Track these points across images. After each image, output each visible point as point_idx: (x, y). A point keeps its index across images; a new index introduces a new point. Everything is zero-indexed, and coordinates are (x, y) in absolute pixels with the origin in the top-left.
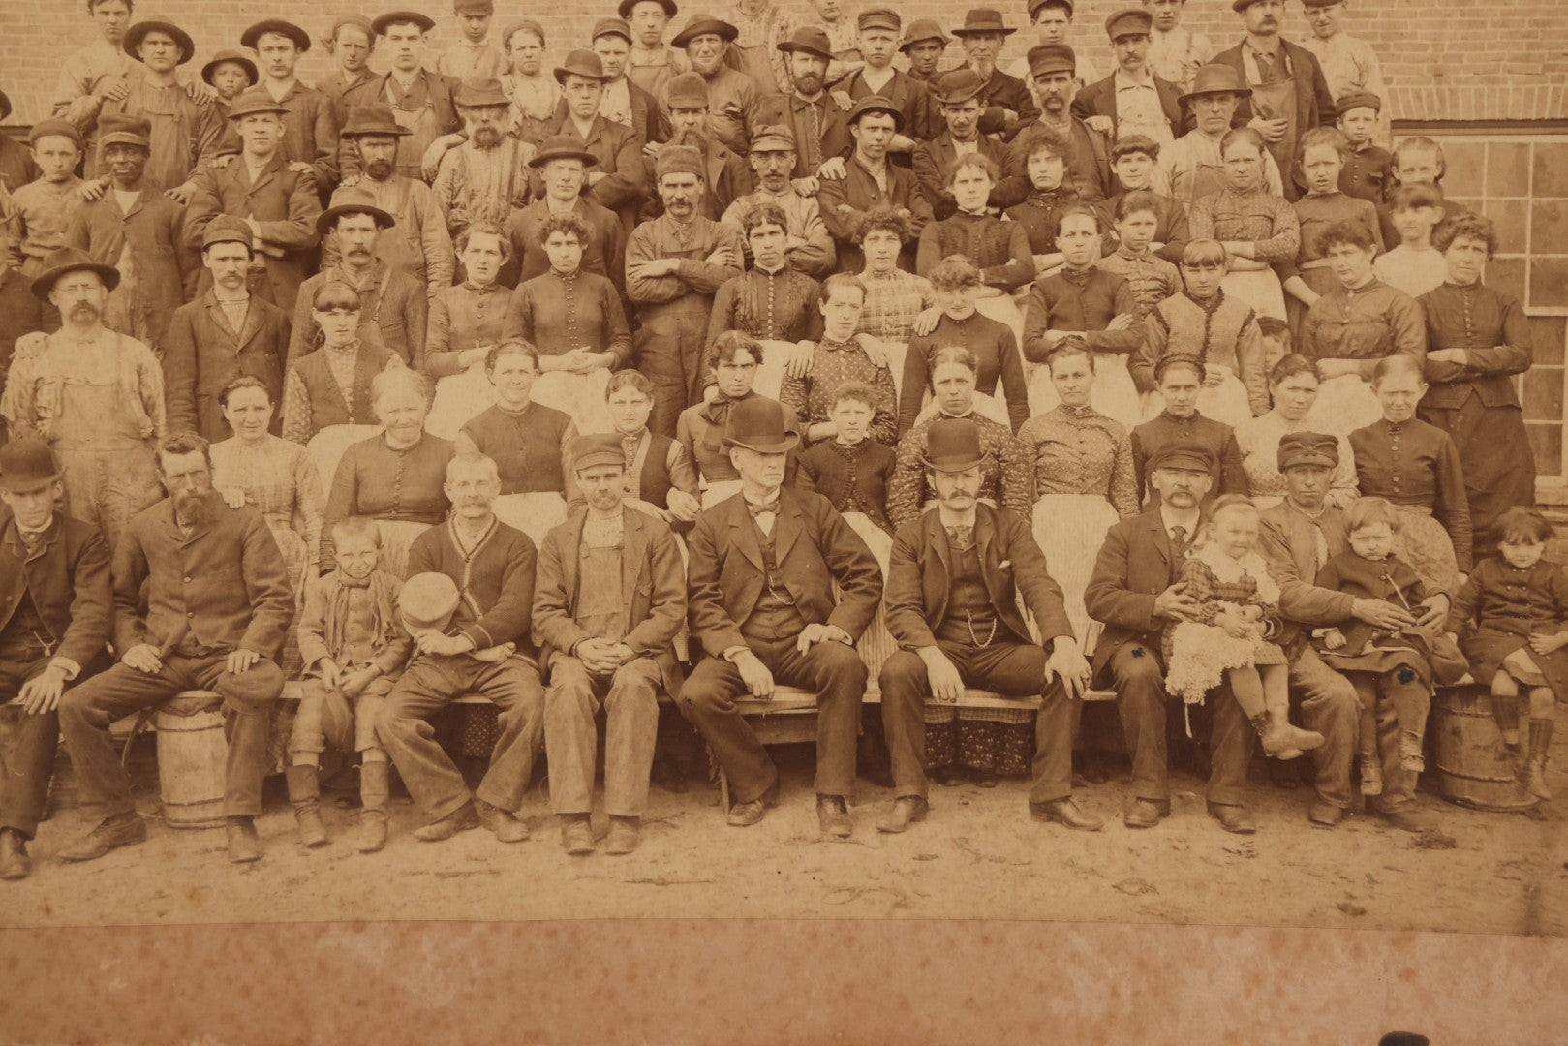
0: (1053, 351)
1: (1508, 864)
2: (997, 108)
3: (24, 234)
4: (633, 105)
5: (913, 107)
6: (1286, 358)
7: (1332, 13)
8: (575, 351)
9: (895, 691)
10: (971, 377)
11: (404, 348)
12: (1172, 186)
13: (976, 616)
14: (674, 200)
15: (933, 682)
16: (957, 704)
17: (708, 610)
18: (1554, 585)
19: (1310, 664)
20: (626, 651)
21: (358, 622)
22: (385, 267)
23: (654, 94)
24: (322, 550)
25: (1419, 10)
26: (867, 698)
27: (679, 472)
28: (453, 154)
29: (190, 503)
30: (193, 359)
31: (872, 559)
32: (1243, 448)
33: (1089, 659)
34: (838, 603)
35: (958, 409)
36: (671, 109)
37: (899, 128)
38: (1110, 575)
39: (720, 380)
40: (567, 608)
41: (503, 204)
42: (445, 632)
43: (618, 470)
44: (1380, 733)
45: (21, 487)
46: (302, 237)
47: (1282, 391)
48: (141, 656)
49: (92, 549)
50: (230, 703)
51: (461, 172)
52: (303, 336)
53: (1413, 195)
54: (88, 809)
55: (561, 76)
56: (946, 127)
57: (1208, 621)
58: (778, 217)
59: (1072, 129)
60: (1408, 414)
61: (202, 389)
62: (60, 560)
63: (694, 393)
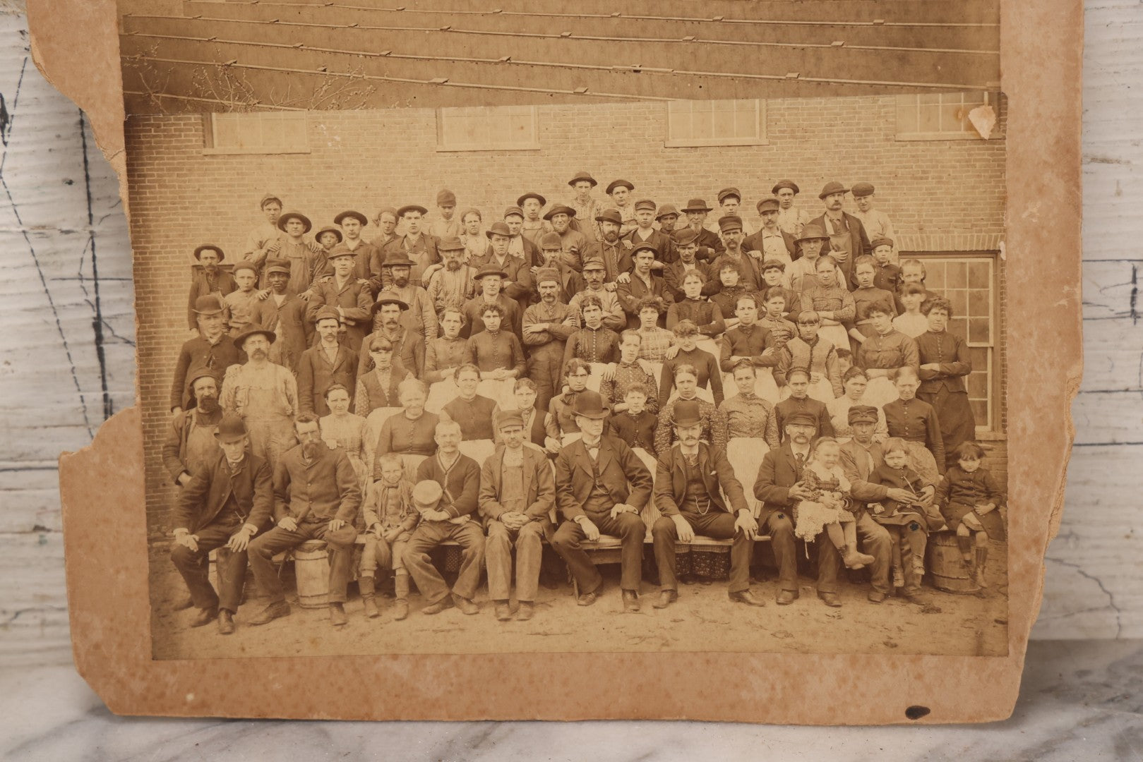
1: (967, 620)
2: (705, 247)
3: (230, 316)
4: (524, 249)
5: (663, 247)
6: (850, 369)
7: (867, 200)
8: (498, 369)
9: (660, 537)
10: (695, 380)
11: (414, 369)
12: (792, 285)
13: (700, 499)
14: (546, 294)
15: (679, 532)
17: (566, 497)
18: (986, 480)
19: (867, 520)
20: (525, 518)
21: (393, 505)
22: (405, 329)
23: (535, 243)
24: (375, 470)
25: (910, 198)
26: (646, 541)
27: (550, 429)
28: (437, 273)
29: (310, 447)
30: (311, 376)
31: (647, 471)
32: (831, 413)
33: (757, 520)
34: (631, 493)
35: (688, 396)
36: (544, 250)
37: (656, 258)
38: (766, 477)
39: (570, 383)
40: (495, 497)
41: (462, 298)
42: (436, 510)
43: (520, 428)
44: (902, 555)
45: (229, 440)
46: (364, 315)
47: (849, 385)
48: (287, 523)
49: (263, 470)
50: (331, 546)
51: (441, 283)
52: (365, 364)
53: (911, 288)
54: (262, 599)
55: (489, 235)
56: (679, 257)
57: (815, 500)
58: (597, 302)
59: (742, 257)
60: (912, 396)
61: (316, 391)
62: (248, 476)
63: (557, 389)
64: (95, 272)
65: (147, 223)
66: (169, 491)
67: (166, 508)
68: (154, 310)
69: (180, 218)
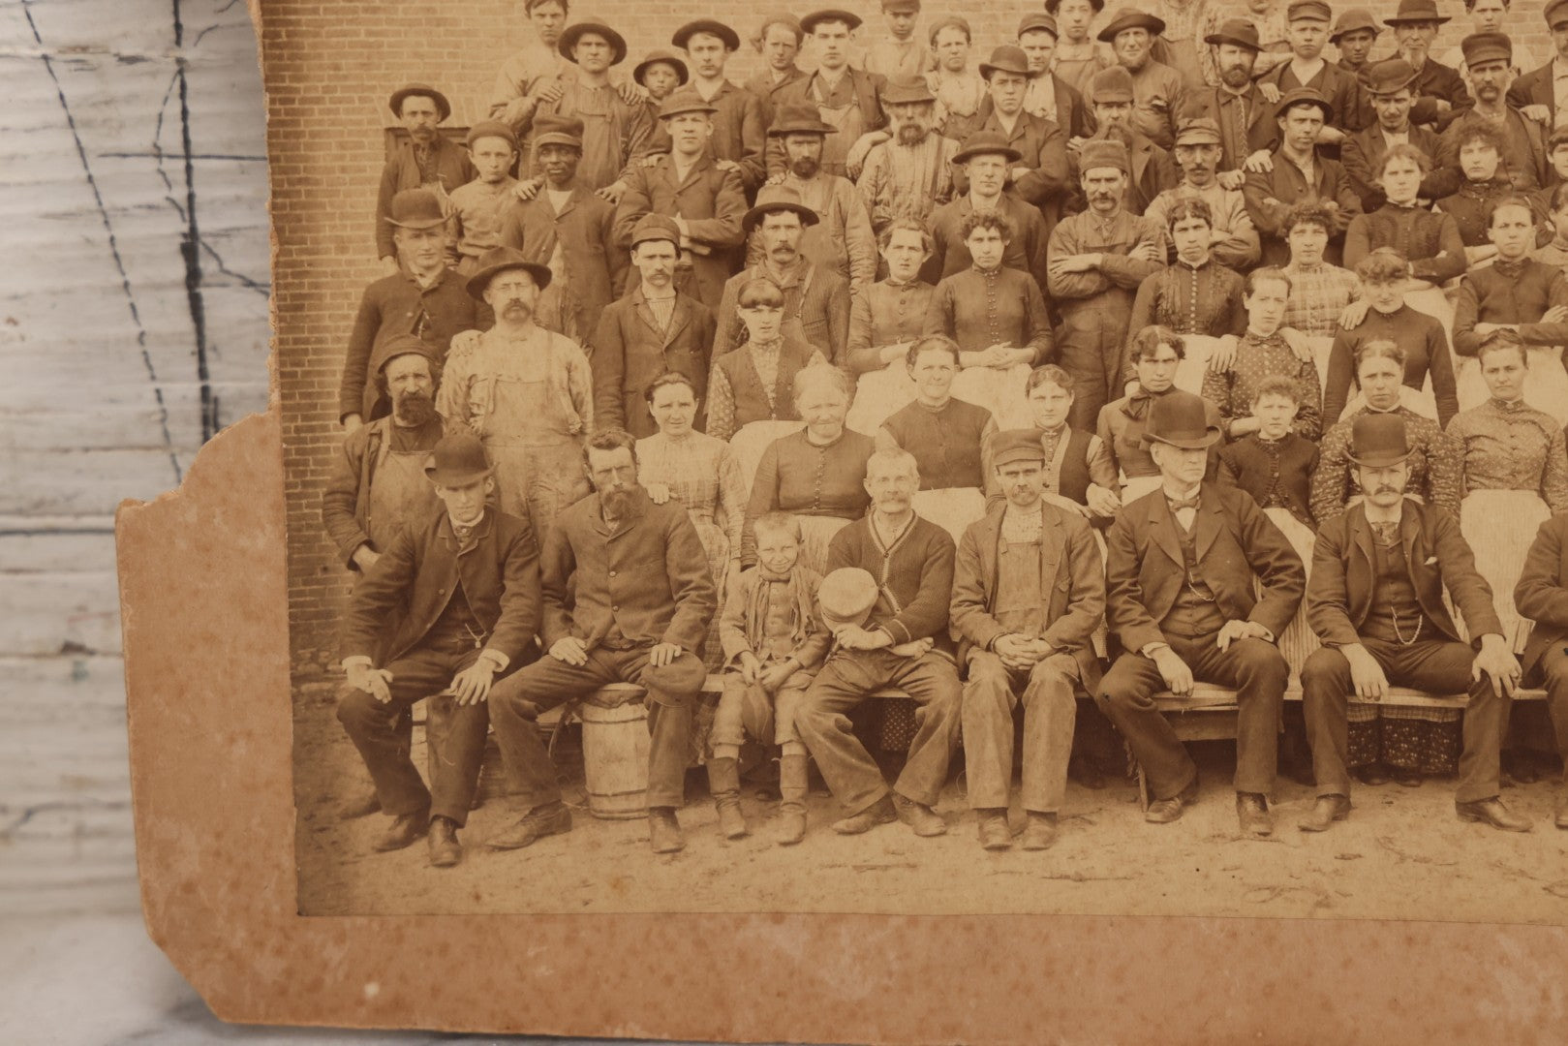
0: (1483, 345)
2: (1430, 98)
3: (460, 234)
4: (1058, 99)
5: (1342, 98)
8: (995, 347)
9: (1316, 688)
10: (1399, 372)
11: (826, 345)
13: (1402, 613)
14: (1097, 195)
15: (1357, 680)
16: (1381, 702)
17: (1128, 606)
20: (1044, 647)
21: (779, 616)
22: (809, 264)
23: (1079, 89)
24: (744, 545)
26: (1288, 696)
27: (1099, 467)
28: (878, 149)
29: (616, 498)
30: (620, 357)
31: (1295, 556)
33: (1519, 657)
34: (1259, 599)
35: (1384, 403)
36: (1096, 103)
37: (1328, 120)
38: (1541, 571)
39: (1141, 375)
40: (985, 603)
41: (926, 201)
42: (864, 627)
43: (1037, 465)
45: (454, 482)
46: (728, 235)
48: (568, 649)
49: (522, 543)
50: (653, 696)
51: (884, 170)
52: (728, 333)
54: (516, 798)
55: (986, 72)
56: (1376, 118)
58: (1202, 211)
59: (1508, 118)
61: (629, 386)
62: (491, 555)
63: (1114, 388)
64: (187, 142)
65: (296, 39)
66: (336, 581)
67: (329, 614)
68: (310, 219)
69: (362, 29)
